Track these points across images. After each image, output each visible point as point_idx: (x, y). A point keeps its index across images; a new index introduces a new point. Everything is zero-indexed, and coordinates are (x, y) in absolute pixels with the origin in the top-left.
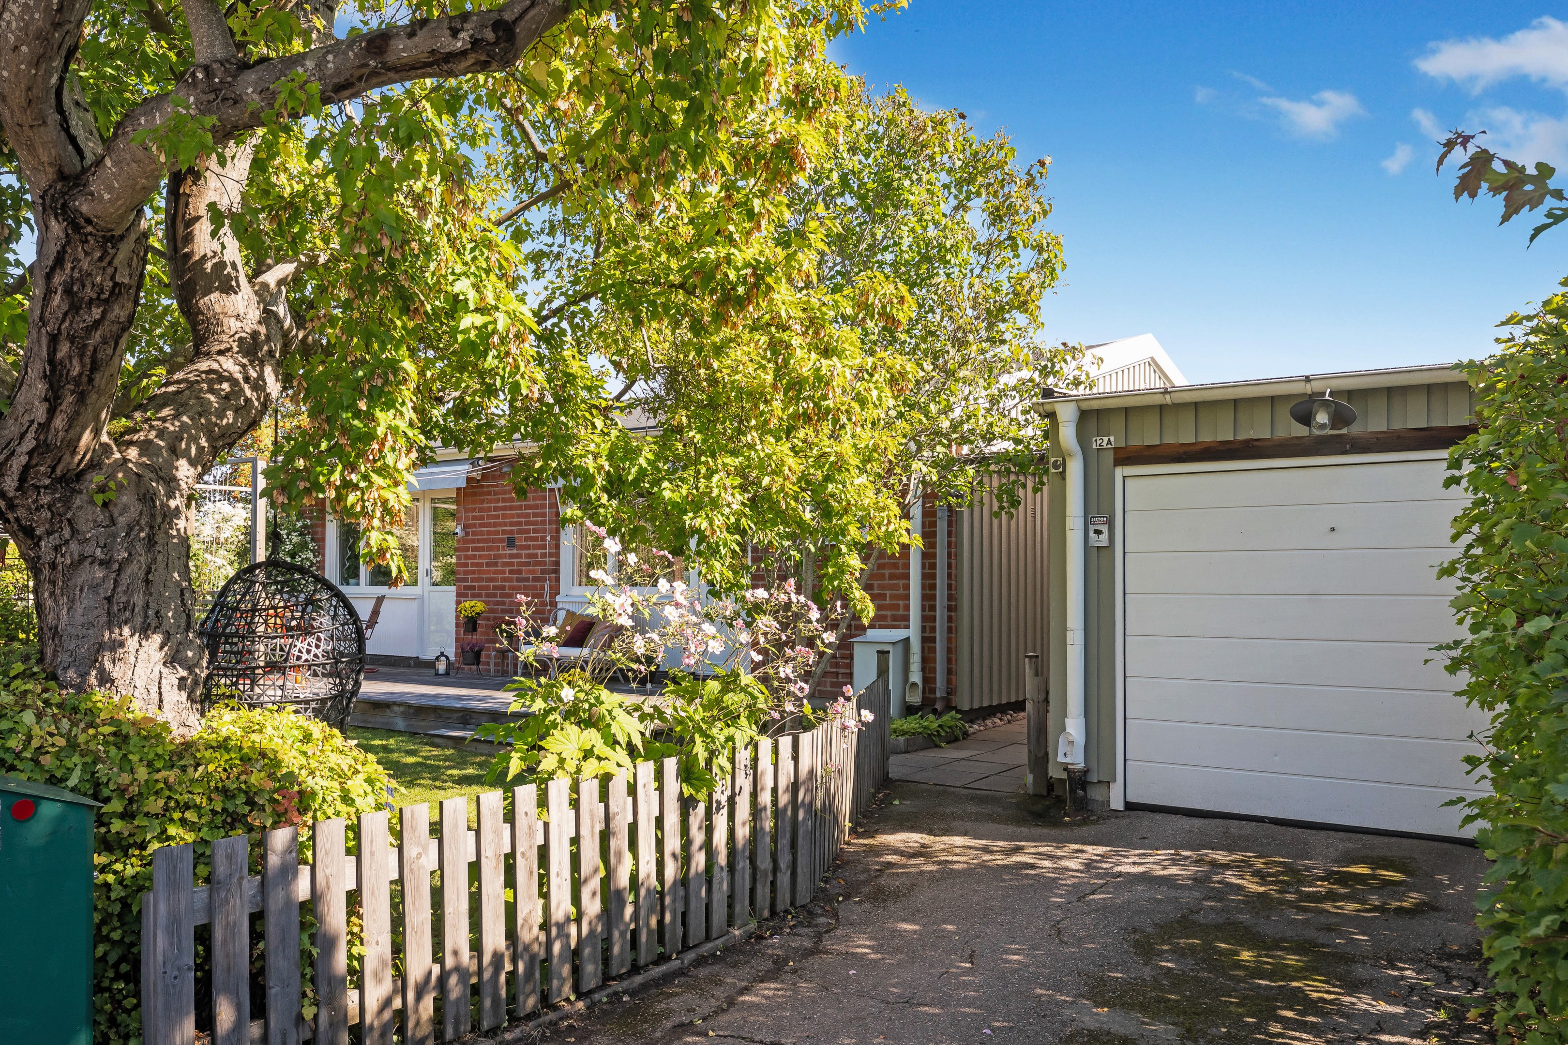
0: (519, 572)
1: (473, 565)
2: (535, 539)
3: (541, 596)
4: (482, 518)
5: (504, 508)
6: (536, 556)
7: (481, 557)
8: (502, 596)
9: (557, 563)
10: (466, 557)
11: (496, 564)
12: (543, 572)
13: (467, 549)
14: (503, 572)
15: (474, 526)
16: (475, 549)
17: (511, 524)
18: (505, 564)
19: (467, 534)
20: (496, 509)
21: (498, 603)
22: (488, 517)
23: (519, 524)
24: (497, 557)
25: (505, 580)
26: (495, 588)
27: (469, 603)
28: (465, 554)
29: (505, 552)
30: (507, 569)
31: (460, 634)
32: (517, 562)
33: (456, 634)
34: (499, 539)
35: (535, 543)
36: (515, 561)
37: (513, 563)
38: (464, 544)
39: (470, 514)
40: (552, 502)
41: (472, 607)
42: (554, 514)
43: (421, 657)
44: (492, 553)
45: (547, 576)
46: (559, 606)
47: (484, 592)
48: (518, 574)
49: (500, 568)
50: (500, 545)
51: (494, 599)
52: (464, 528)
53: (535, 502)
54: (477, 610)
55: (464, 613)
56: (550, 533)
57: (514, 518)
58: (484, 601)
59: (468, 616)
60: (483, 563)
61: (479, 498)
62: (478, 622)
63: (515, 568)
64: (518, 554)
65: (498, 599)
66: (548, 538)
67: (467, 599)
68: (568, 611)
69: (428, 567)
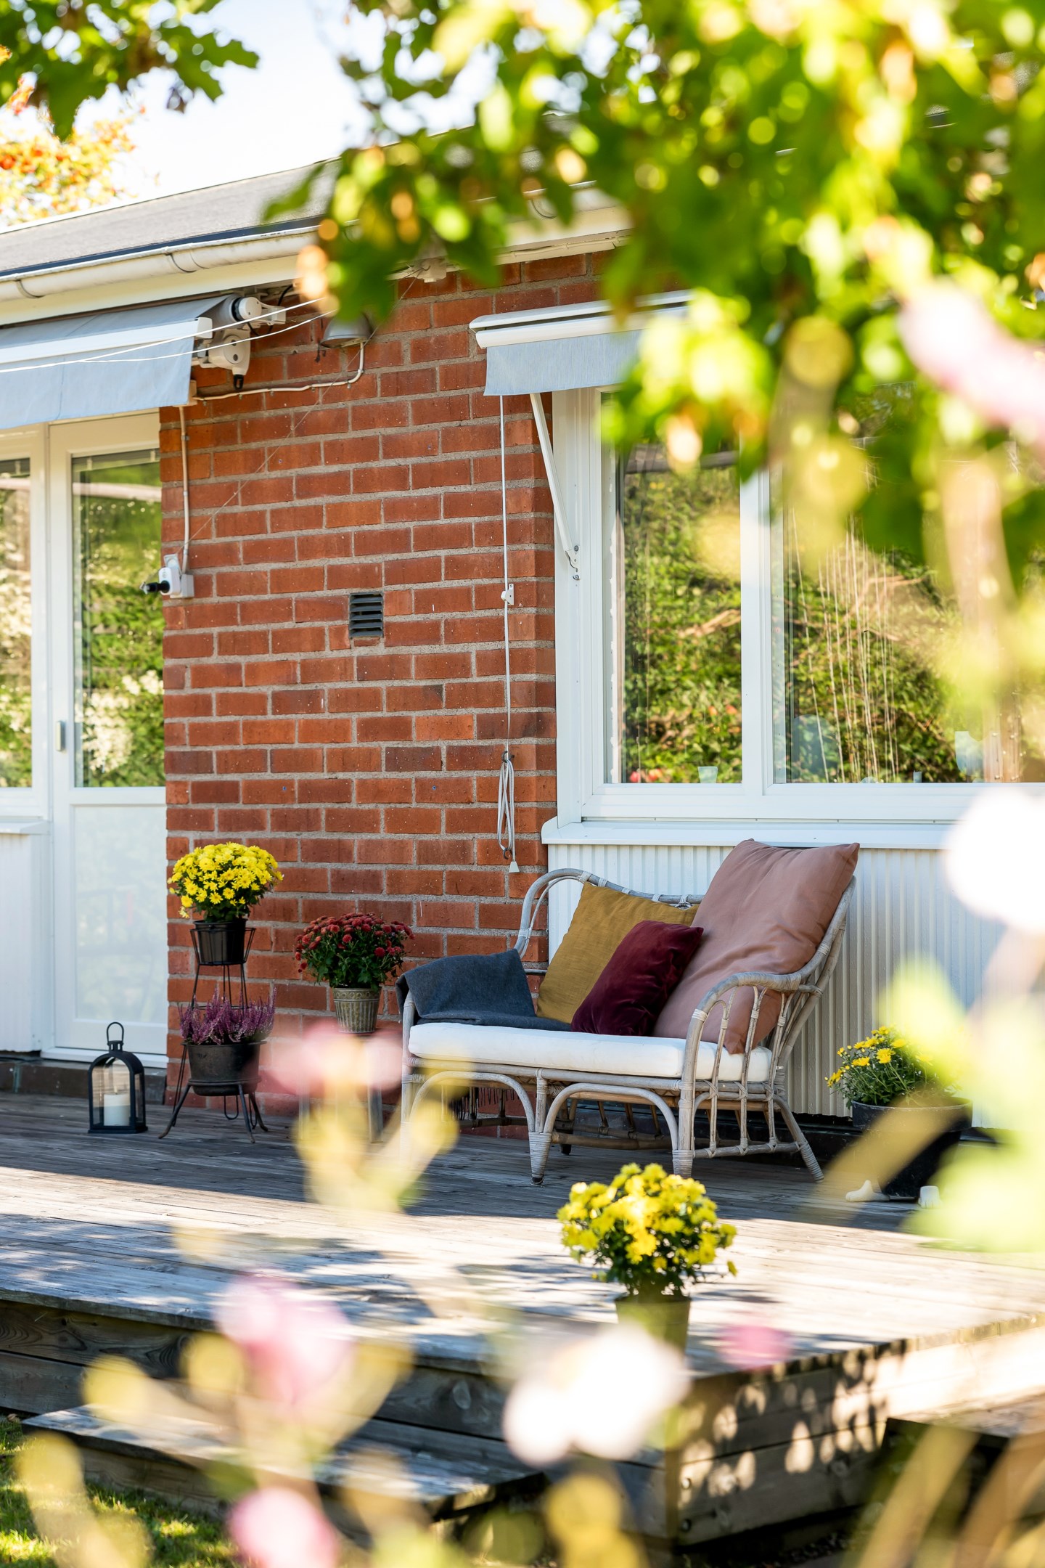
0: (399, 729)
1: (227, 704)
2: (459, 599)
3: (486, 821)
4: (255, 522)
5: (336, 484)
6: (457, 665)
7: (255, 673)
8: (336, 821)
9: (545, 694)
10: (202, 677)
11: (311, 702)
12: (490, 727)
13: (202, 645)
14: (340, 731)
15: (228, 554)
16: (233, 644)
17: (367, 544)
18: (343, 701)
19: (201, 587)
20: (308, 486)
21: (320, 851)
22: (279, 519)
23: (397, 541)
24: (313, 671)
25: (345, 761)
26: (310, 792)
27: (209, 849)
28: (193, 661)
29: (344, 653)
30: (354, 717)
31: (184, 970)
32: (391, 692)
33: (172, 970)
34: (321, 602)
35: (458, 615)
36: (382, 685)
37: (376, 693)
38: (191, 625)
39: (212, 512)
40: (519, 450)
41: (228, 866)
42: (527, 500)
43: (50, 1051)
44: (297, 657)
45: (506, 744)
46: (557, 862)
47: (267, 809)
48: (394, 738)
49: (326, 716)
50: (326, 625)
51: (306, 835)
52: (192, 565)
53: (453, 456)
54: (244, 880)
55: (191, 888)
56: (516, 572)
57: (373, 520)
58: (268, 845)
59: (207, 903)
60: (263, 698)
61: (240, 446)
62: (249, 924)
63: (384, 714)
64: (392, 659)
65: (323, 835)
66: (507, 595)
67: (206, 835)
68: (591, 882)
69: (65, 717)
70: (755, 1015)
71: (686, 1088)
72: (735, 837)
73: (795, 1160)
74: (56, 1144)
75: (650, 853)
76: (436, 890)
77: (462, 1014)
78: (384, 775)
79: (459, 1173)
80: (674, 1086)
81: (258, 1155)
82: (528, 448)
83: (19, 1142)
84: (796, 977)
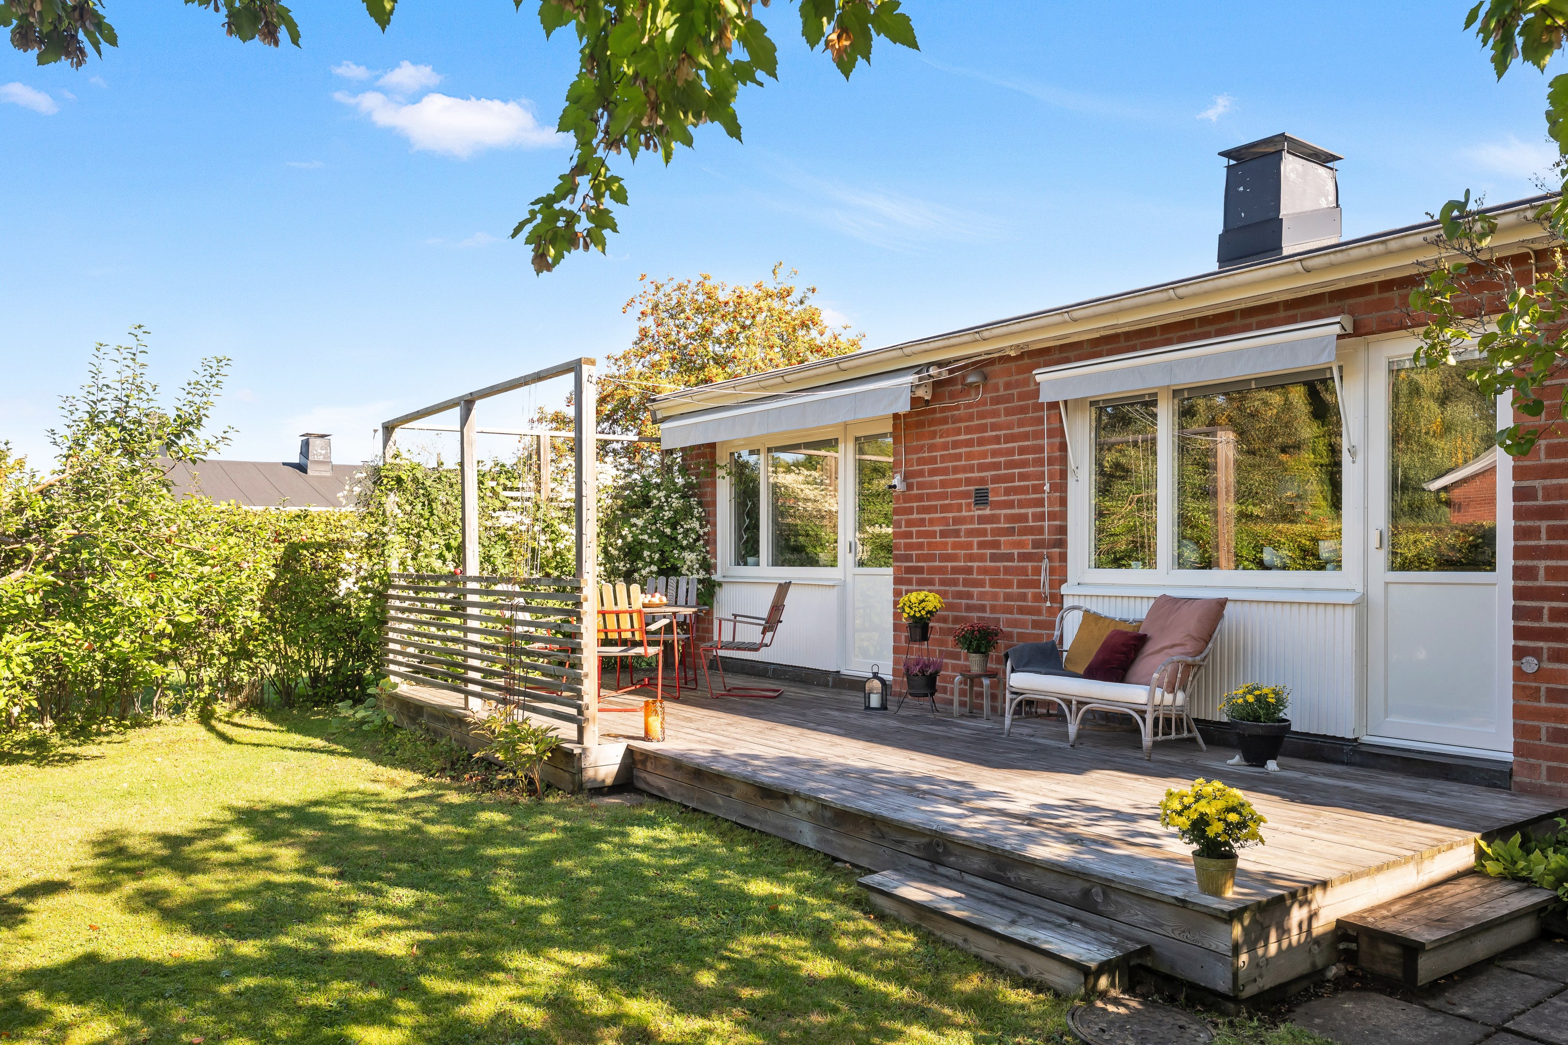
0: (996, 545)
1: (920, 534)
2: (1024, 490)
3: (1036, 584)
4: (933, 460)
5: (969, 443)
6: (1024, 518)
7: (932, 522)
8: (966, 583)
9: (1063, 530)
10: (909, 523)
11: (957, 533)
12: (1037, 544)
13: (910, 511)
14: (969, 546)
15: (921, 473)
16: (922, 510)
17: (982, 468)
18: (970, 533)
19: (909, 487)
20: (956, 445)
21: (959, 595)
22: (943, 458)
23: (996, 466)
24: (957, 521)
25: (971, 558)
26: (955, 570)
27: (914, 594)
28: (905, 517)
29: (971, 513)
30: (975, 540)
31: (900, 641)
32: (992, 529)
33: (895, 641)
34: (961, 492)
35: (1023, 497)
36: (988, 526)
37: (985, 530)
38: (905, 502)
39: (915, 456)
40: (1052, 426)
41: (923, 601)
42: (1056, 447)
43: (844, 671)
44: (951, 515)
45: (1045, 551)
46: (1068, 603)
47: (937, 577)
48: (993, 548)
49: (963, 539)
50: (963, 501)
51: (953, 588)
52: (905, 478)
53: (1022, 430)
54: (930, 607)
55: (907, 610)
56: (1050, 479)
57: (985, 457)
58: (937, 592)
59: (914, 616)
60: (935, 532)
61: (927, 429)
62: (931, 624)
63: (989, 538)
64: (993, 515)
65: (961, 588)
66: (1047, 488)
67: (910, 587)
68: (1087, 612)
69: (851, 539)
70: (1179, 675)
71: (1149, 709)
72: (1158, 593)
73: (1193, 740)
74: (851, 715)
75: (1132, 600)
76: (1012, 613)
77: (1035, 669)
78: (988, 564)
79: (1032, 739)
80: (1143, 708)
81: (939, 725)
82: (1058, 425)
83: (836, 713)
84: (1198, 658)
